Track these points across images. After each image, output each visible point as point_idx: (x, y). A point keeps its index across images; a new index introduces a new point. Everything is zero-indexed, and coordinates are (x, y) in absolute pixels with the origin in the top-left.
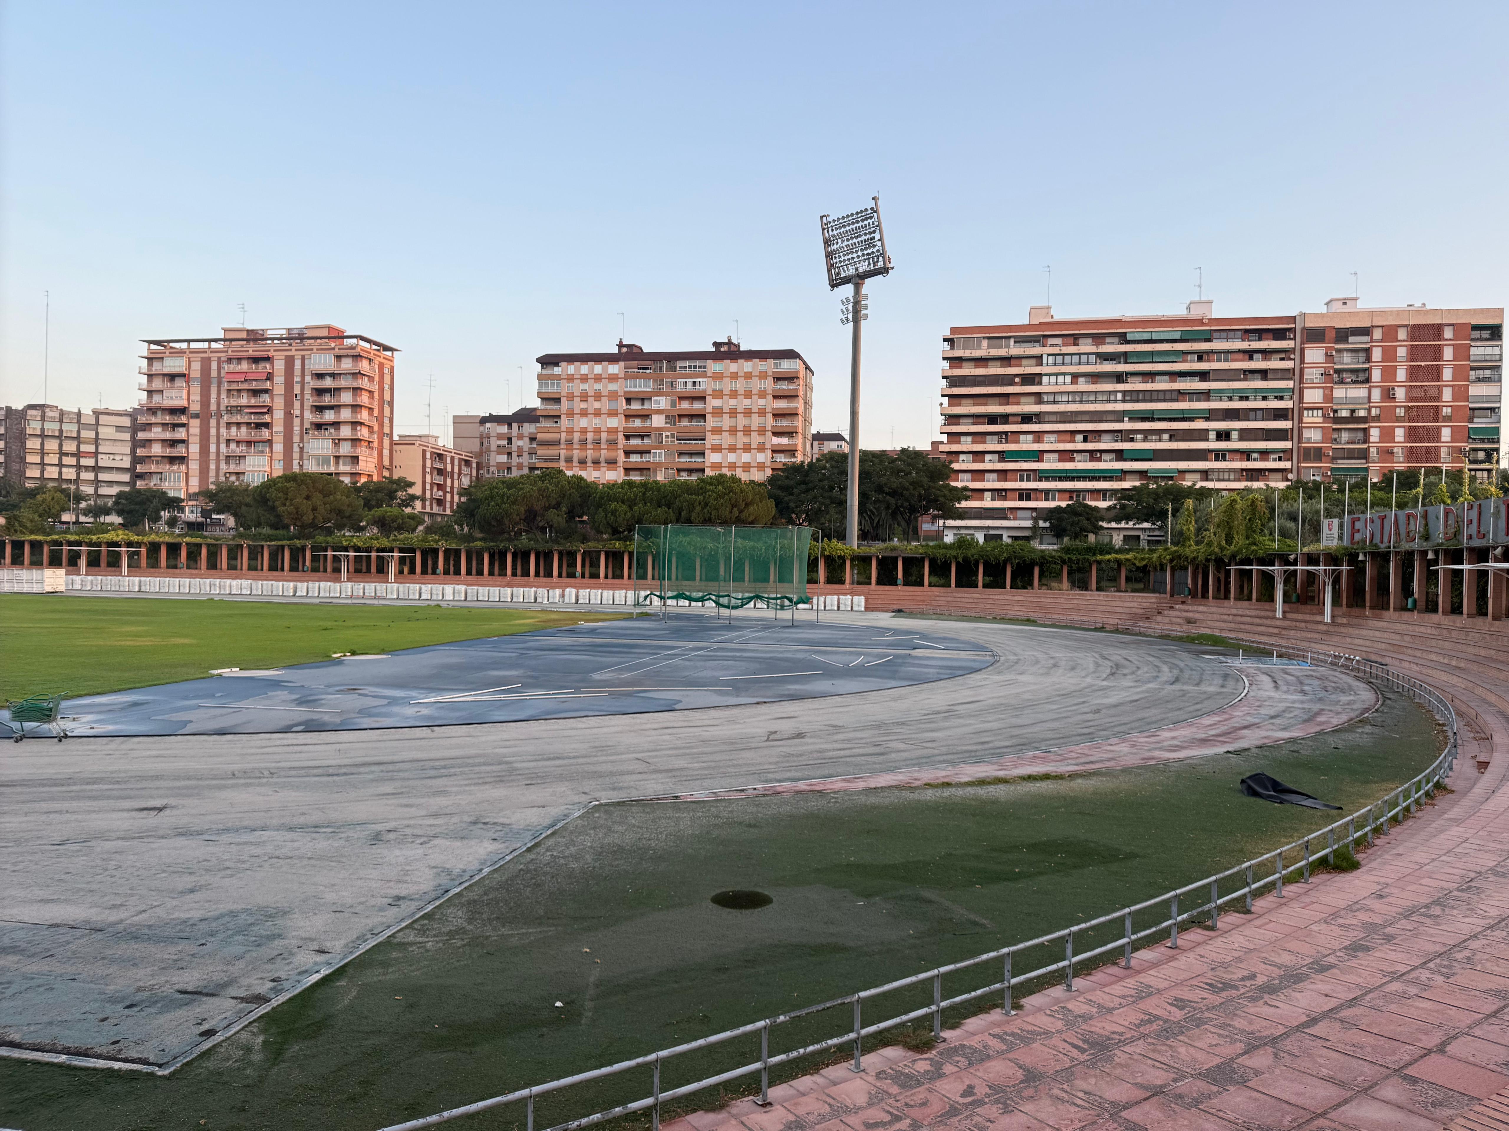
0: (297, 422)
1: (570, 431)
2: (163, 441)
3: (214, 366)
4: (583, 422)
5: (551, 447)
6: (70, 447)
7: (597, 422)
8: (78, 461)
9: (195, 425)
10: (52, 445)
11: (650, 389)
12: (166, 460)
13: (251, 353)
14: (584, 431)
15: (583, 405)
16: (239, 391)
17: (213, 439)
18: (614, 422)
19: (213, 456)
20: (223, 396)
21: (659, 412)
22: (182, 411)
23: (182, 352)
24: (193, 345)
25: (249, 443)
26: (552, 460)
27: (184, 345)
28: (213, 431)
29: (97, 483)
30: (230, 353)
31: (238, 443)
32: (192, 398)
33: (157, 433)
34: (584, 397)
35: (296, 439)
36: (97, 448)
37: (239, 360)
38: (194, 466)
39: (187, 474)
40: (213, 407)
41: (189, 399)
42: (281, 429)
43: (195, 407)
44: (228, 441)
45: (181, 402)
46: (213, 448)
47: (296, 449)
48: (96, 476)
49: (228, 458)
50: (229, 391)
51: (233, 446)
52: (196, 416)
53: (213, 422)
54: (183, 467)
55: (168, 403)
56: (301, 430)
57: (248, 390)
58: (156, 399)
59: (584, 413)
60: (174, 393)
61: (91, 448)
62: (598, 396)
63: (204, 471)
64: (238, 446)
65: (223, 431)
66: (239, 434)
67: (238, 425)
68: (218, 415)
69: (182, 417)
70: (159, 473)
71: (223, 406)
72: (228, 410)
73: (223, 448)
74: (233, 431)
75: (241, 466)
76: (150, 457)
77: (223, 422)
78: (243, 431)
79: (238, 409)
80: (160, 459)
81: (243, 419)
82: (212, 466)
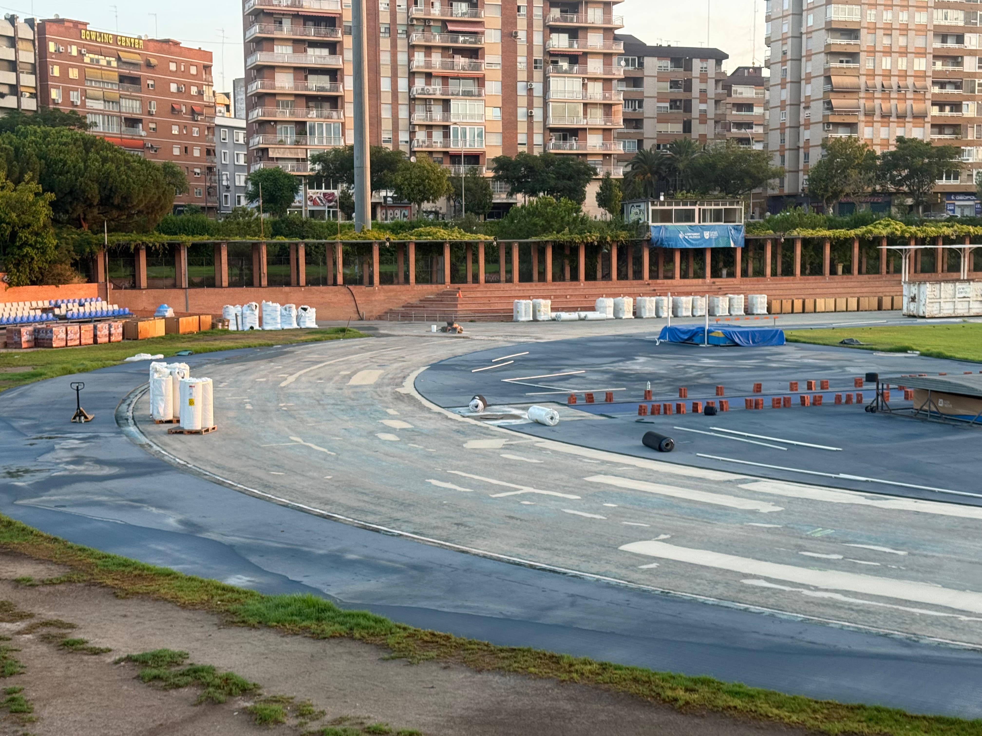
0: (522, 49)
1: (872, 74)
2: (296, 69)
4: (886, 63)
5: (847, 96)
7: (902, 64)
11: (961, 24)
12: (304, 101)
14: (888, 75)
15: (886, 41)
17: (385, 71)
18: (920, 64)
19: (386, 98)
21: (972, 53)
22: (330, 21)
25: (445, 79)
26: (847, 113)
28: (385, 58)
31: (428, 77)
33: (284, 55)
34: (888, 30)
35: (522, 75)
40: (384, 18)
42: (498, 59)
44: (412, 76)
45: (330, 6)
46: (385, 85)
47: (521, 90)
49: (412, 101)
51: (419, 83)
53: (385, 43)
54: (338, 115)
55: (309, 5)
56: (529, 63)
59: (888, 52)
62: (905, 30)
63: (373, 122)
64: (428, 83)
65: (402, 58)
66: (428, 64)
67: (428, 49)
68: (392, 30)
69: (337, 32)
70: (297, 123)
71: (401, 19)
72: (411, 24)
73: (403, 84)
74: (419, 58)
75: (437, 115)
76: (274, 95)
77: (402, 44)
78: (436, 58)
79: (426, 23)
80: (292, 99)
81: (437, 40)
82: (386, 114)
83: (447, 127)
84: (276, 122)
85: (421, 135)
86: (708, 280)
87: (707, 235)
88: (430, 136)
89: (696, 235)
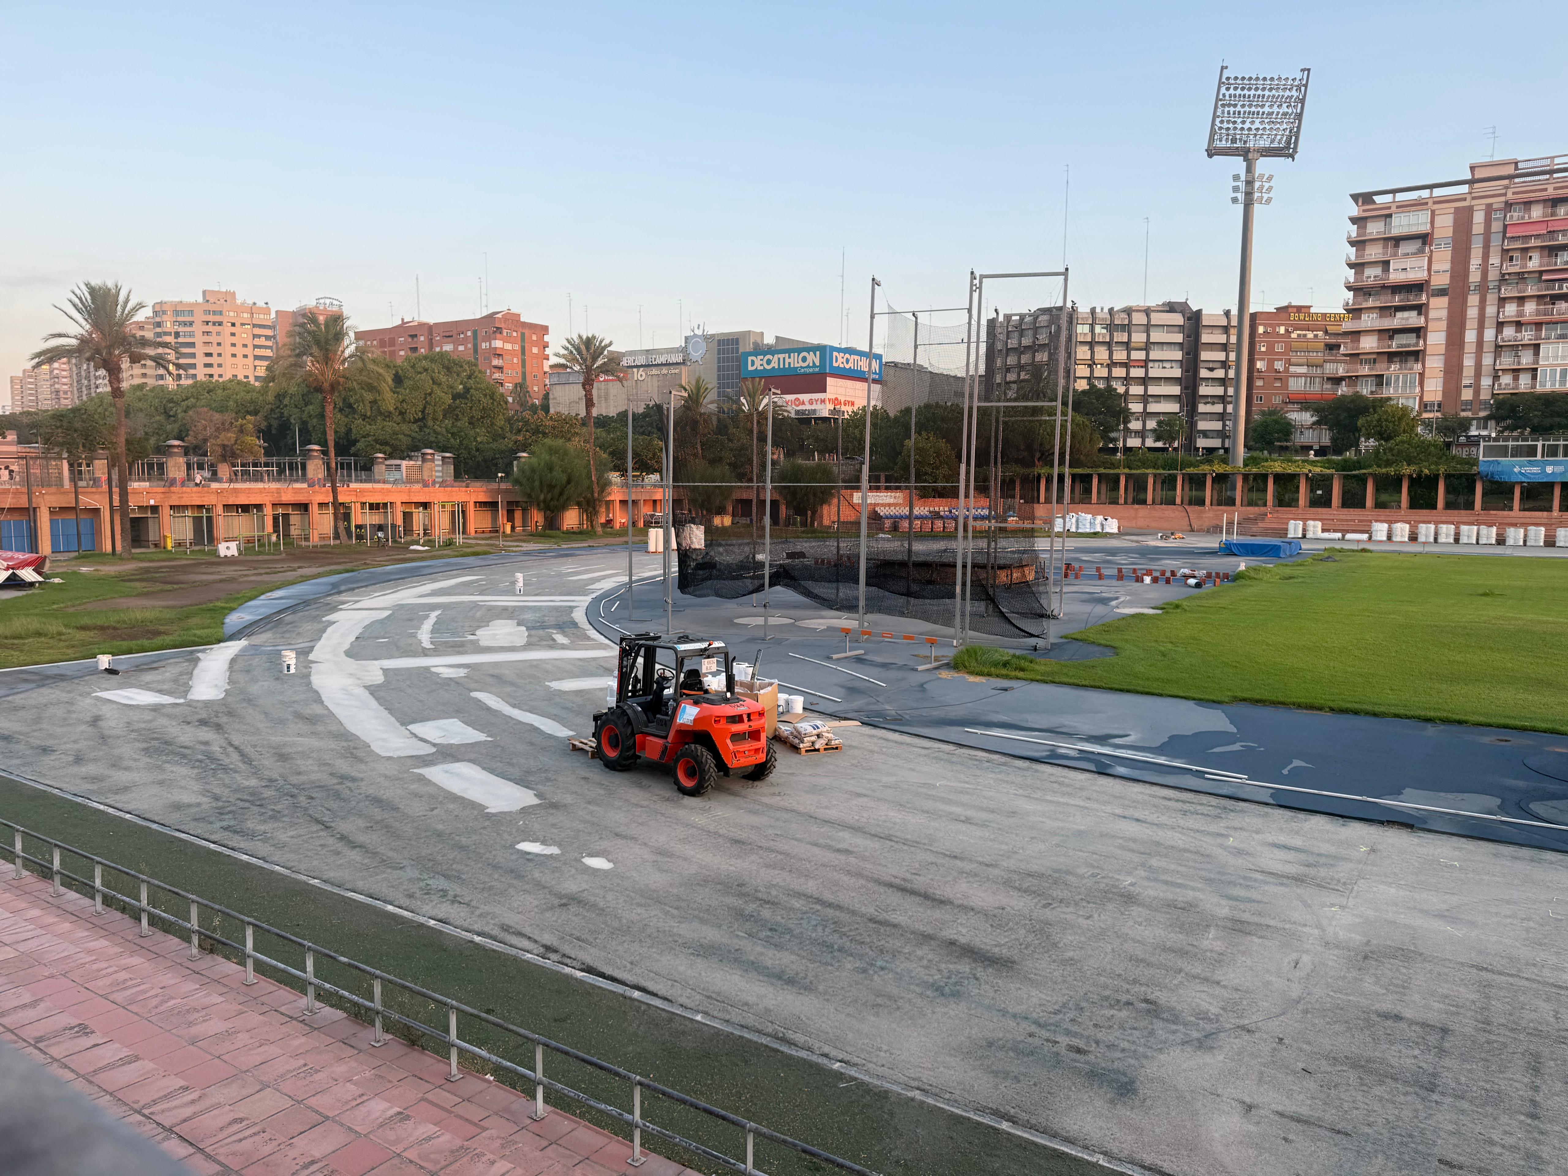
2: (1380, 331)
3: (1479, 218)
6: (1120, 355)
8: (1128, 373)
9: (1439, 307)
10: (1102, 354)
12: (1386, 357)
13: (1551, 192)
16: (1525, 250)
17: (1472, 324)
19: (1469, 348)
20: (1495, 260)
22: (1418, 287)
23: (1419, 204)
24: (1437, 192)
25: (1538, 325)
27: (1425, 193)
28: (1472, 313)
29: (1145, 399)
30: (1510, 195)
31: (1519, 325)
32: (1434, 267)
33: (1369, 321)
36: (1147, 355)
37: (1528, 204)
38: (1435, 363)
39: (1422, 375)
40: (1475, 277)
41: (1429, 270)
43: (1441, 280)
44: (1500, 326)
45: (1416, 275)
46: (1470, 336)
48: (1146, 390)
49: (1498, 349)
50: (1505, 251)
51: (1509, 332)
52: (1442, 292)
53: (1473, 300)
54: (1418, 367)
55: (1396, 277)
57: (1542, 247)
58: (1372, 273)
60: (1409, 263)
61: (1141, 355)
63: (1453, 370)
64: (1518, 331)
65: (1491, 310)
66: (1520, 314)
67: (1521, 300)
68: (1483, 288)
69: (1421, 296)
70: (1377, 376)
71: (1493, 275)
72: (1503, 279)
73: (1489, 334)
74: (1510, 310)
75: (1526, 359)
76: (1358, 354)
77: (1492, 298)
78: (1530, 308)
79: (1521, 277)
80: (1374, 356)
81: (1530, 290)
82: (1469, 362)
83: (1536, 369)
84: (1357, 377)
85: (1506, 380)
86: (1556, 513)
87: (1549, 469)
88: (1516, 379)
89: (1535, 470)
